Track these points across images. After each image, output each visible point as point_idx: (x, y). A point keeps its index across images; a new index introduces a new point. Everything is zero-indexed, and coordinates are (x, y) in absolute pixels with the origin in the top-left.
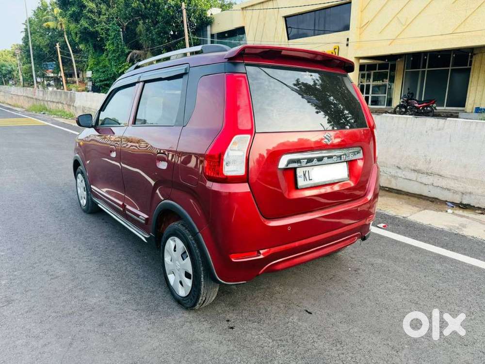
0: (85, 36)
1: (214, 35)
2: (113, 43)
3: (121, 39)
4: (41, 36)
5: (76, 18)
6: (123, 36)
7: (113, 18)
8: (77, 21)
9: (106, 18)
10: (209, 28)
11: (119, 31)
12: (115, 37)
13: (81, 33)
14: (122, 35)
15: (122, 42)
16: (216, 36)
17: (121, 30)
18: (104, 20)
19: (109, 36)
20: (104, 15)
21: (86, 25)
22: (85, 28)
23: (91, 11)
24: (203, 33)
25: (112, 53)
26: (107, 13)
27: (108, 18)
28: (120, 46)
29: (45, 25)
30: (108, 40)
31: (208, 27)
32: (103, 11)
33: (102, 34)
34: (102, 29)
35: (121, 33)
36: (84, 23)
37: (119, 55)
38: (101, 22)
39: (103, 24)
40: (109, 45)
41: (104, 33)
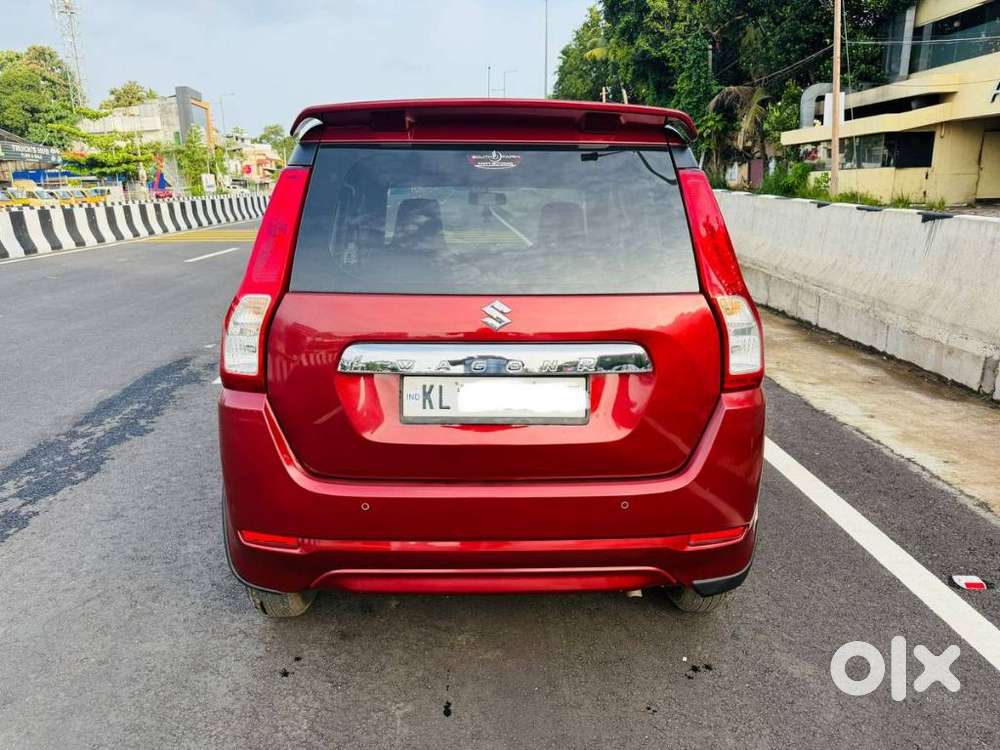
0: (641, 69)
1: (922, 28)
2: (690, 77)
3: (706, 66)
4: (580, 77)
5: (629, 35)
6: (713, 60)
7: (697, 25)
8: (631, 41)
9: (685, 26)
10: (910, 15)
11: (707, 49)
12: (696, 62)
13: (636, 62)
14: (710, 57)
15: (710, 71)
16: (927, 32)
17: (710, 47)
18: (682, 32)
19: (685, 62)
20: (682, 21)
21: (647, 47)
22: (645, 53)
23: (659, 18)
24: (893, 28)
25: (686, 97)
26: (688, 16)
27: (689, 26)
28: (702, 81)
29: (587, 55)
30: (683, 70)
31: (908, 12)
32: (681, 13)
33: (673, 61)
34: (674, 51)
35: (710, 53)
36: (642, 43)
37: (700, 98)
38: (674, 36)
39: (678, 39)
40: (682, 81)
41: (677, 58)
